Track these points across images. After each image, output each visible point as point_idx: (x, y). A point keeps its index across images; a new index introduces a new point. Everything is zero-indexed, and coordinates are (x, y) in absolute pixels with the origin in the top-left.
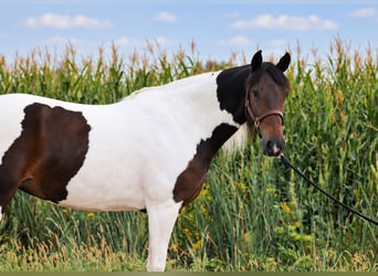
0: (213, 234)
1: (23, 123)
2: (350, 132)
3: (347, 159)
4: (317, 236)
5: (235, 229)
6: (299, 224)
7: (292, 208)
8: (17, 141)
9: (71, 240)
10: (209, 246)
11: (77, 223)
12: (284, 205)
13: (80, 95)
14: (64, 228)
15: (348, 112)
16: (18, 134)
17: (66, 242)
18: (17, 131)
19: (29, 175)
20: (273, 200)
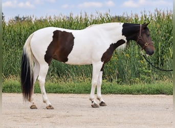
0: (119, 71)
1: (53, 37)
2: (162, 37)
3: (161, 46)
4: (152, 71)
5: (126, 69)
6: (146, 67)
7: (144, 62)
8: (51, 43)
9: (73, 74)
10: (118, 75)
11: (75, 69)
12: (141, 61)
13: (75, 28)
14: (71, 70)
15: (161, 30)
16: (52, 40)
17: (72, 75)
18: (51, 40)
19: (55, 54)
20: (138, 59)
